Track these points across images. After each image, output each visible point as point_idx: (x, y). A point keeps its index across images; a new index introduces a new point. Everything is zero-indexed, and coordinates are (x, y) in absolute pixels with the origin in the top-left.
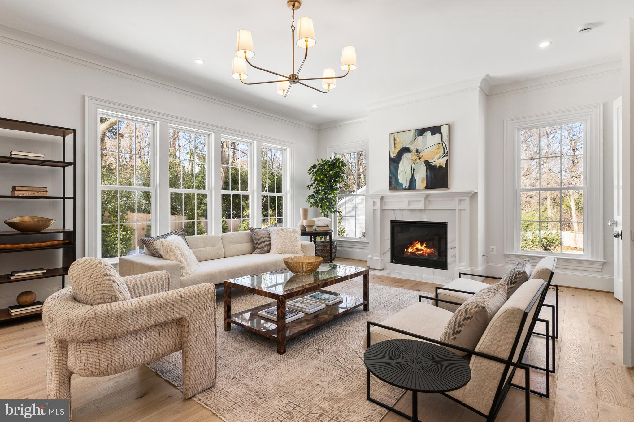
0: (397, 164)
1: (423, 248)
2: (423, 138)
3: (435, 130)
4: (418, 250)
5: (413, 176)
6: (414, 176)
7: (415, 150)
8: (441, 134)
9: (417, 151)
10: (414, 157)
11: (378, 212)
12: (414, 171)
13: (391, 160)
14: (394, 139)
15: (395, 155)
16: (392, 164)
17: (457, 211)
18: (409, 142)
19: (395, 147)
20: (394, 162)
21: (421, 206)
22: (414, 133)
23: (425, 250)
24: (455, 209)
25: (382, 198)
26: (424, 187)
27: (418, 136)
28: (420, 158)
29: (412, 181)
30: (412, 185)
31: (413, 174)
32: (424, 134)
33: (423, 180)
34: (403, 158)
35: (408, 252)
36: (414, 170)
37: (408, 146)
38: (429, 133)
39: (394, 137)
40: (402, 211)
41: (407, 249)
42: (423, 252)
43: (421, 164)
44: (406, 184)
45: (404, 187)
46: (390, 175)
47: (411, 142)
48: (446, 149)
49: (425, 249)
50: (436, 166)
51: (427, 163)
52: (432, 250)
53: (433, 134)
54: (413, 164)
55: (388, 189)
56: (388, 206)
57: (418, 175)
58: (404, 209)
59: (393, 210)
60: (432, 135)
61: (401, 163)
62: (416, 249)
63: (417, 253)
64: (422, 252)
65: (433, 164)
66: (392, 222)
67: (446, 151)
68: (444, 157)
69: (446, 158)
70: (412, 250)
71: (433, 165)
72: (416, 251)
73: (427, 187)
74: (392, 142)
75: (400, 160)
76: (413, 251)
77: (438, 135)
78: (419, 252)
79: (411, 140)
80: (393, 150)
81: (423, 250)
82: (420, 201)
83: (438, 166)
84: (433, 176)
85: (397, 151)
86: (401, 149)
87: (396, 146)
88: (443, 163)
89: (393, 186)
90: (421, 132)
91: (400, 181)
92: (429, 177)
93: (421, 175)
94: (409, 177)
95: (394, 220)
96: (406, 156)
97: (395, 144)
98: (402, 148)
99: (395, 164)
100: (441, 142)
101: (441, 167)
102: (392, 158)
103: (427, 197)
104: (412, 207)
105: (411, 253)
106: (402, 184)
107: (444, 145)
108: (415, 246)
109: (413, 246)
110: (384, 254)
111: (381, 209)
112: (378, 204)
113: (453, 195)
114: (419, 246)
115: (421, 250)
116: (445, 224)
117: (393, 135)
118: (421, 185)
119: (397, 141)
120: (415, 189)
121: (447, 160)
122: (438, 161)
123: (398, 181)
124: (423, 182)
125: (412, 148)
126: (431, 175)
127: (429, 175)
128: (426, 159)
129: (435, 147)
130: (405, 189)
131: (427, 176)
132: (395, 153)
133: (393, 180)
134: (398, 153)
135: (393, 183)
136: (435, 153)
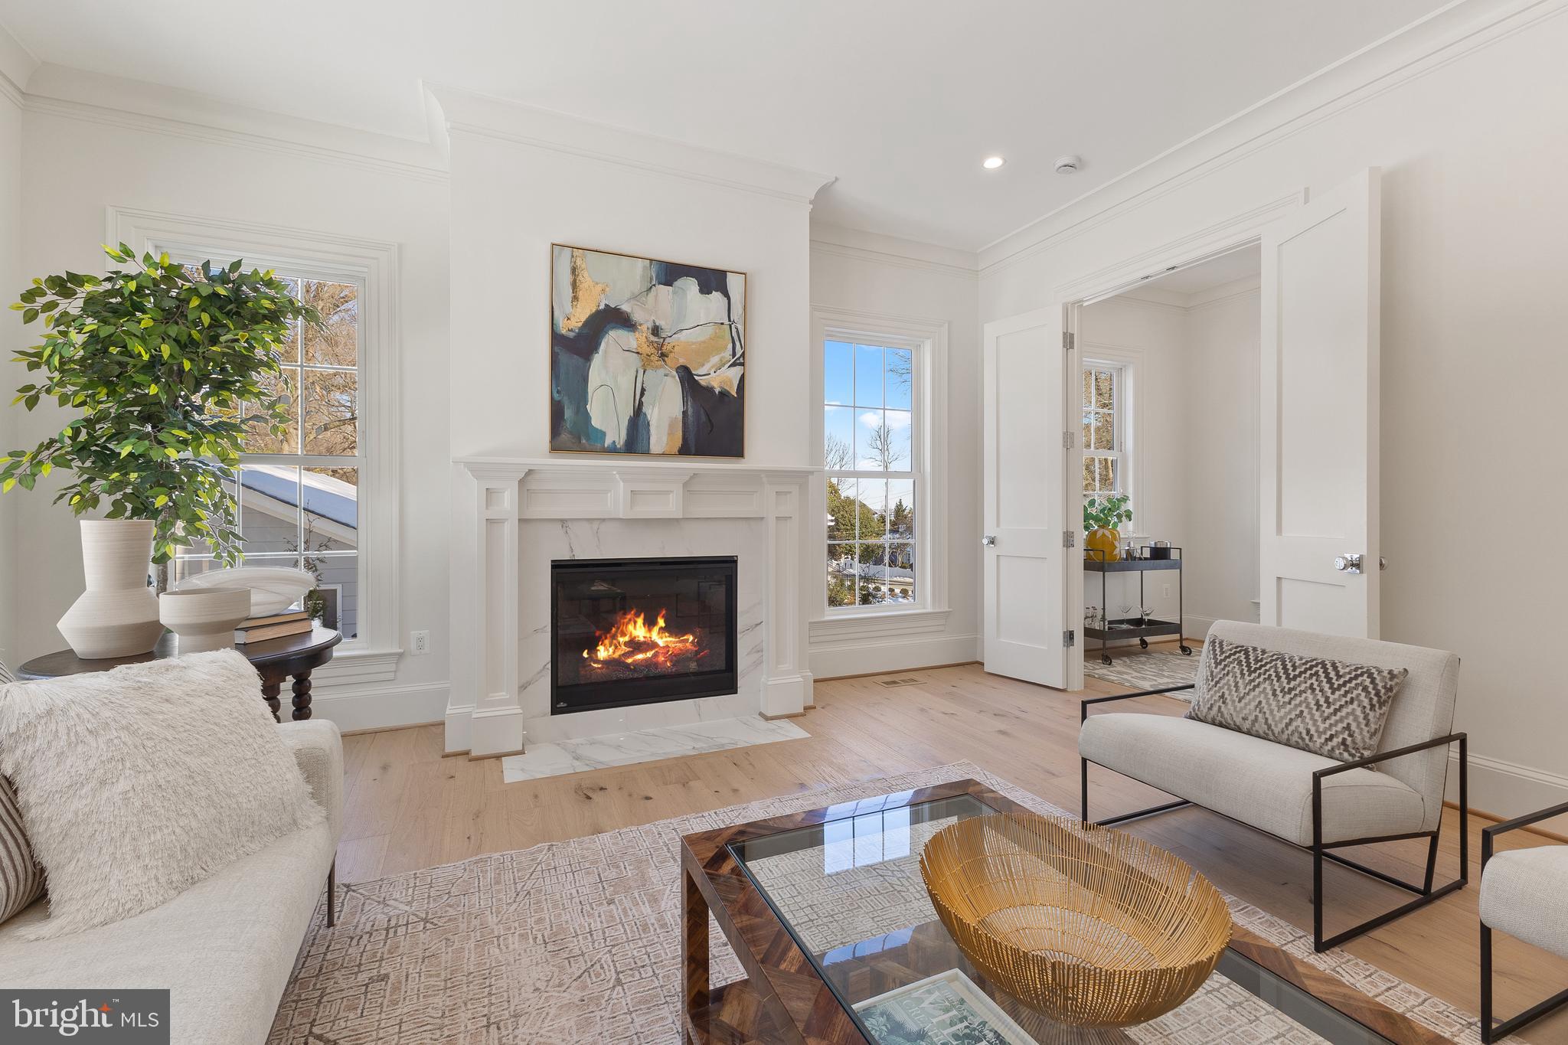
0: (581, 360)
1: (655, 635)
2: (674, 293)
3: (712, 280)
4: (636, 646)
5: (638, 411)
6: (644, 409)
7: (650, 325)
8: (726, 295)
9: (656, 330)
10: (646, 349)
11: (509, 532)
12: (642, 394)
13: (558, 340)
14: (574, 270)
15: (576, 326)
16: (564, 358)
17: (769, 521)
18: (628, 295)
19: (575, 298)
20: (573, 352)
21: (671, 506)
22: (644, 267)
23: (661, 642)
24: (762, 518)
25: (527, 479)
26: (676, 450)
27: (660, 283)
28: (663, 356)
29: (637, 424)
30: (636, 442)
31: (641, 403)
32: (680, 283)
33: (671, 426)
34: (607, 344)
35: (598, 661)
36: (643, 390)
37: (625, 308)
38: (691, 285)
39: (570, 261)
40: (595, 525)
41: (593, 649)
42: (656, 655)
43: (666, 375)
44: (616, 433)
45: (608, 442)
46: (556, 396)
47: (635, 297)
48: (738, 344)
49: (662, 640)
50: (709, 390)
51: (686, 376)
52: (691, 638)
53: (705, 289)
54: (641, 372)
55: (547, 445)
56: (542, 509)
57: (656, 410)
58: (604, 520)
59: (563, 521)
60: (702, 291)
61: (597, 360)
62: (626, 644)
63: (629, 661)
64: (649, 654)
65: (703, 381)
66: (557, 566)
67: (739, 352)
68: (734, 365)
69: (738, 370)
70: (611, 650)
71: (703, 383)
72: (627, 655)
73: (685, 451)
74: (565, 278)
75: (595, 349)
76: (616, 656)
77: (716, 296)
78: (640, 657)
79: (637, 292)
80: (568, 309)
81: (652, 645)
82: (668, 492)
83: (717, 390)
84: (704, 418)
85: (582, 314)
86: (598, 313)
87: (580, 294)
88: (731, 381)
89: (564, 437)
90: (670, 273)
91: (596, 422)
92: (691, 419)
93: (666, 409)
94: (627, 411)
95: (565, 556)
96: (614, 340)
97: (574, 285)
98: (602, 307)
99: (577, 360)
100: (726, 322)
101: (724, 394)
102: (562, 336)
104: (645, 510)
105: (608, 663)
106: (604, 434)
107: (734, 330)
108: (623, 634)
109: (614, 637)
110: (523, 687)
111: (519, 520)
112: (508, 501)
113: (755, 477)
114: (638, 630)
115: (649, 645)
116: (730, 563)
117: (567, 252)
118: (665, 439)
119: (586, 280)
120: (646, 452)
121: (743, 376)
122: (717, 376)
123: (587, 417)
124: (671, 434)
125: (637, 316)
126: (697, 414)
127: (690, 411)
128: (682, 361)
129: (709, 331)
130: (613, 450)
131: (685, 413)
132: (575, 319)
133: (568, 413)
134: (586, 323)
135: (568, 425)
136: (706, 350)
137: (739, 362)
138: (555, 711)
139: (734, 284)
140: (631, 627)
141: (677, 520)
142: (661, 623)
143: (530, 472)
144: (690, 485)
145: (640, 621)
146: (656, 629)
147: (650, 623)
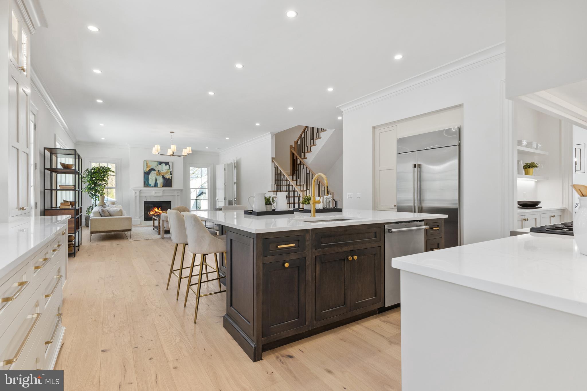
0: (148, 175)
1: (159, 211)
3: (167, 163)
4: (156, 212)
5: (156, 182)
9: (159, 171)
11: (138, 197)
13: (144, 173)
14: (147, 164)
15: (147, 171)
16: (146, 175)
17: (176, 196)
18: (154, 166)
19: (147, 167)
20: (147, 174)
21: (161, 194)
24: (175, 196)
25: (140, 191)
30: (156, 185)
32: (162, 164)
33: (161, 183)
35: (150, 214)
37: (154, 168)
38: (164, 164)
39: (146, 163)
41: (150, 213)
44: (153, 185)
45: (152, 186)
47: (156, 167)
50: (167, 178)
51: (163, 177)
53: (166, 165)
55: (143, 186)
56: (143, 195)
58: (151, 196)
59: (145, 196)
60: (165, 165)
61: (150, 175)
64: (158, 214)
65: (166, 177)
66: (145, 202)
67: (171, 173)
69: (171, 175)
70: (152, 213)
72: (155, 214)
73: (163, 187)
74: (146, 165)
75: (150, 174)
77: (168, 165)
78: (157, 214)
80: (146, 169)
81: (159, 212)
82: (161, 192)
84: (166, 182)
85: (148, 169)
89: (146, 185)
90: (161, 163)
91: (150, 183)
93: (160, 181)
94: (155, 182)
95: (146, 201)
96: (153, 173)
97: (147, 166)
101: (169, 179)
103: (164, 190)
104: (157, 195)
105: (152, 215)
106: (151, 185)
108: (154, 211)
109: (153, 211)
110: (140, 217)
111: (140, 196)
112: (138, 193)
113: (174, 190)
114: (156, 210)
115: (158, 212)
116: (170, 202)
117: (146, 161)
118: (160, 185)
119: (149, 165)
120: (157, 187)
121: (172, 177)
122: (168, 176)
123: (149, 183)
124: (161, 184)
125: (156, 169)
126: (165, 182)
127: (164, 181)
128: (162, 175)
129: (166, 171)
130: (152, 187)
131: (163, 182)
132: (147, 170)
133: (146, 182)
134: (149, 170)
135: (146, 184)
136: (167, 173)
137: (171, 174)
138: (144, 221)
139: (170, 164)
140: (155, 209)
141: (162, 196)
142: (160, 209)
143: (141, 190)
144: (164, 191)
145: (157, 208)
146: (159, 210)
147: (158, 209)
